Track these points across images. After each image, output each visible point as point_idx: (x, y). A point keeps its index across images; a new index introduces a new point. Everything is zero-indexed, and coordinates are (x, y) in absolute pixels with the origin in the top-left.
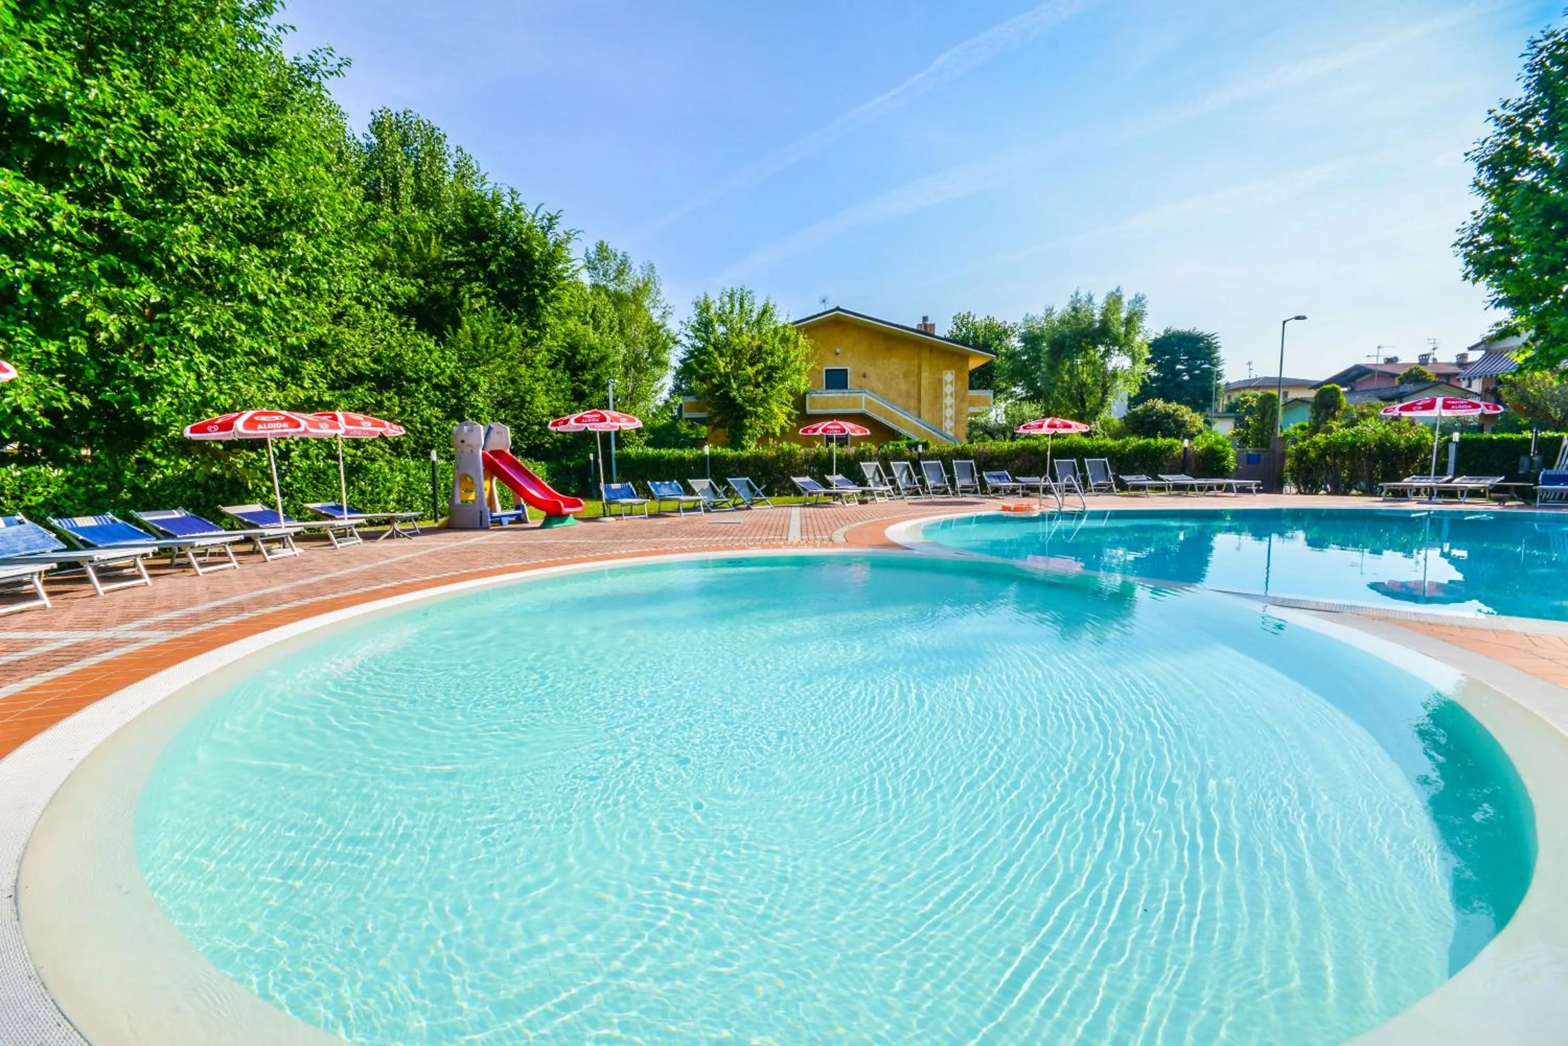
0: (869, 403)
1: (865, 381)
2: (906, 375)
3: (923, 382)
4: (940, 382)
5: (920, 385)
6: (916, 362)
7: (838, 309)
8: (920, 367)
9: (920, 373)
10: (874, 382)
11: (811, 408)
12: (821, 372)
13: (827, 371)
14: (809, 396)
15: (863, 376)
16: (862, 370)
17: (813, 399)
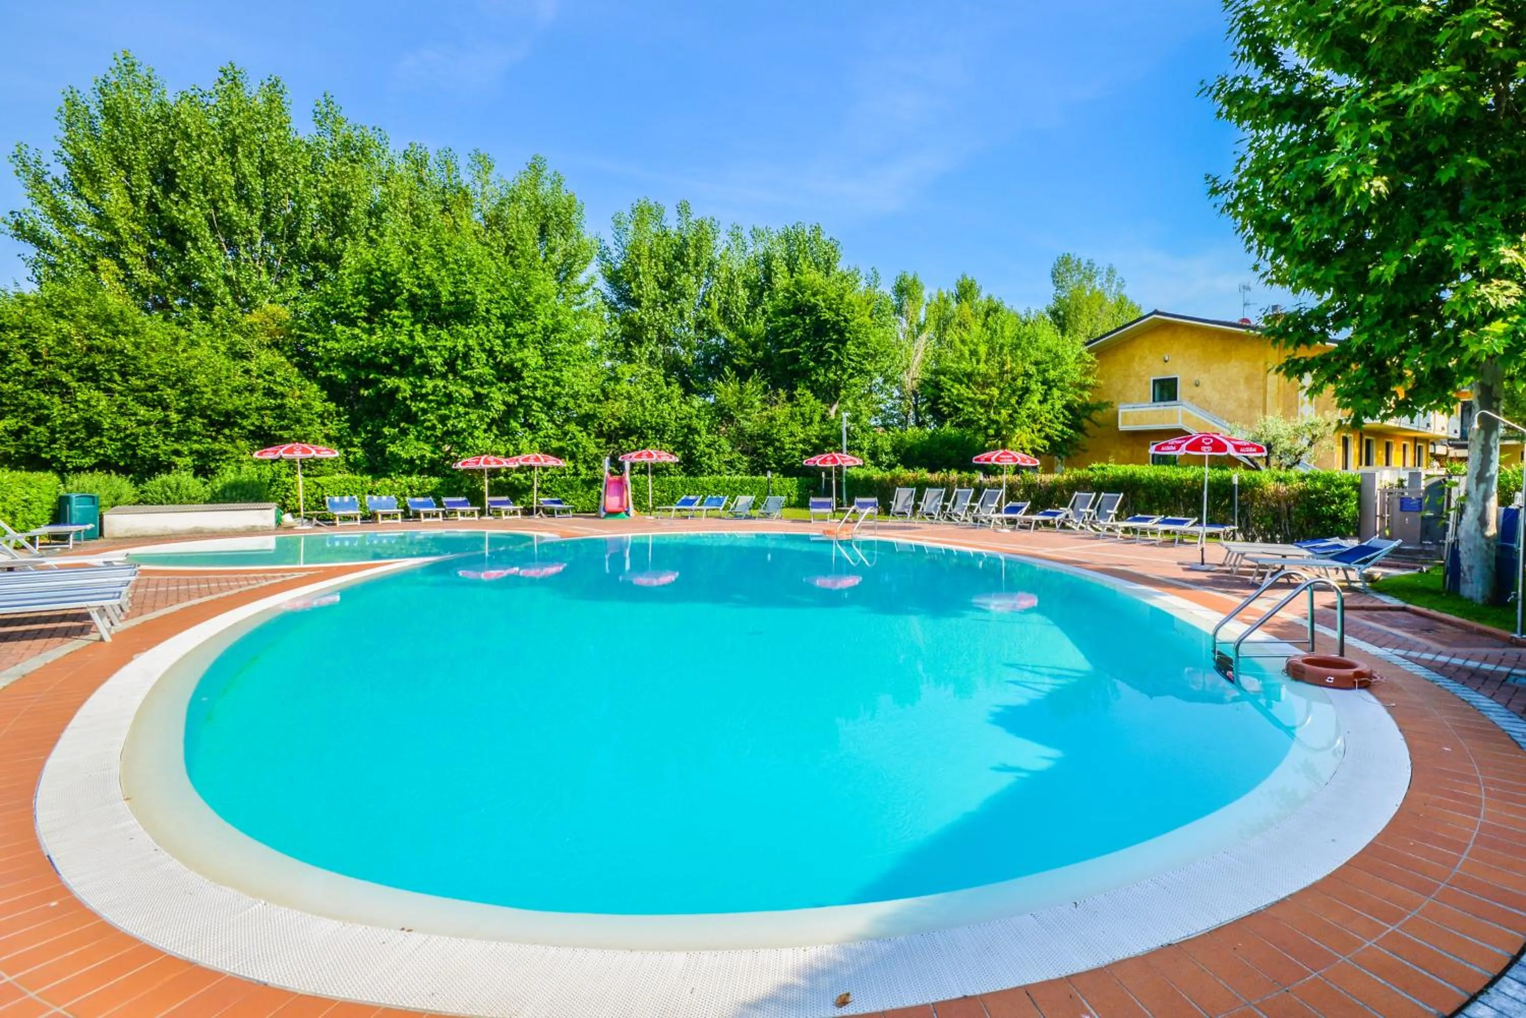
0: (1186, 417)
1: (1198, 390)
2: (1249, 382)
3: (1269, 387)
4: (1297, 388)
5: (1266, 392)
7: (1156, 312)
8: (1266, 369)
9: (1265, 377)
10: (1208, 391)
11: (1123, 424)
12: (1148, 383)
13: (1154, 381)
14: (1120, 411)
15: (1197, 385)
16: (1196, 377)
17: (1125, 414)
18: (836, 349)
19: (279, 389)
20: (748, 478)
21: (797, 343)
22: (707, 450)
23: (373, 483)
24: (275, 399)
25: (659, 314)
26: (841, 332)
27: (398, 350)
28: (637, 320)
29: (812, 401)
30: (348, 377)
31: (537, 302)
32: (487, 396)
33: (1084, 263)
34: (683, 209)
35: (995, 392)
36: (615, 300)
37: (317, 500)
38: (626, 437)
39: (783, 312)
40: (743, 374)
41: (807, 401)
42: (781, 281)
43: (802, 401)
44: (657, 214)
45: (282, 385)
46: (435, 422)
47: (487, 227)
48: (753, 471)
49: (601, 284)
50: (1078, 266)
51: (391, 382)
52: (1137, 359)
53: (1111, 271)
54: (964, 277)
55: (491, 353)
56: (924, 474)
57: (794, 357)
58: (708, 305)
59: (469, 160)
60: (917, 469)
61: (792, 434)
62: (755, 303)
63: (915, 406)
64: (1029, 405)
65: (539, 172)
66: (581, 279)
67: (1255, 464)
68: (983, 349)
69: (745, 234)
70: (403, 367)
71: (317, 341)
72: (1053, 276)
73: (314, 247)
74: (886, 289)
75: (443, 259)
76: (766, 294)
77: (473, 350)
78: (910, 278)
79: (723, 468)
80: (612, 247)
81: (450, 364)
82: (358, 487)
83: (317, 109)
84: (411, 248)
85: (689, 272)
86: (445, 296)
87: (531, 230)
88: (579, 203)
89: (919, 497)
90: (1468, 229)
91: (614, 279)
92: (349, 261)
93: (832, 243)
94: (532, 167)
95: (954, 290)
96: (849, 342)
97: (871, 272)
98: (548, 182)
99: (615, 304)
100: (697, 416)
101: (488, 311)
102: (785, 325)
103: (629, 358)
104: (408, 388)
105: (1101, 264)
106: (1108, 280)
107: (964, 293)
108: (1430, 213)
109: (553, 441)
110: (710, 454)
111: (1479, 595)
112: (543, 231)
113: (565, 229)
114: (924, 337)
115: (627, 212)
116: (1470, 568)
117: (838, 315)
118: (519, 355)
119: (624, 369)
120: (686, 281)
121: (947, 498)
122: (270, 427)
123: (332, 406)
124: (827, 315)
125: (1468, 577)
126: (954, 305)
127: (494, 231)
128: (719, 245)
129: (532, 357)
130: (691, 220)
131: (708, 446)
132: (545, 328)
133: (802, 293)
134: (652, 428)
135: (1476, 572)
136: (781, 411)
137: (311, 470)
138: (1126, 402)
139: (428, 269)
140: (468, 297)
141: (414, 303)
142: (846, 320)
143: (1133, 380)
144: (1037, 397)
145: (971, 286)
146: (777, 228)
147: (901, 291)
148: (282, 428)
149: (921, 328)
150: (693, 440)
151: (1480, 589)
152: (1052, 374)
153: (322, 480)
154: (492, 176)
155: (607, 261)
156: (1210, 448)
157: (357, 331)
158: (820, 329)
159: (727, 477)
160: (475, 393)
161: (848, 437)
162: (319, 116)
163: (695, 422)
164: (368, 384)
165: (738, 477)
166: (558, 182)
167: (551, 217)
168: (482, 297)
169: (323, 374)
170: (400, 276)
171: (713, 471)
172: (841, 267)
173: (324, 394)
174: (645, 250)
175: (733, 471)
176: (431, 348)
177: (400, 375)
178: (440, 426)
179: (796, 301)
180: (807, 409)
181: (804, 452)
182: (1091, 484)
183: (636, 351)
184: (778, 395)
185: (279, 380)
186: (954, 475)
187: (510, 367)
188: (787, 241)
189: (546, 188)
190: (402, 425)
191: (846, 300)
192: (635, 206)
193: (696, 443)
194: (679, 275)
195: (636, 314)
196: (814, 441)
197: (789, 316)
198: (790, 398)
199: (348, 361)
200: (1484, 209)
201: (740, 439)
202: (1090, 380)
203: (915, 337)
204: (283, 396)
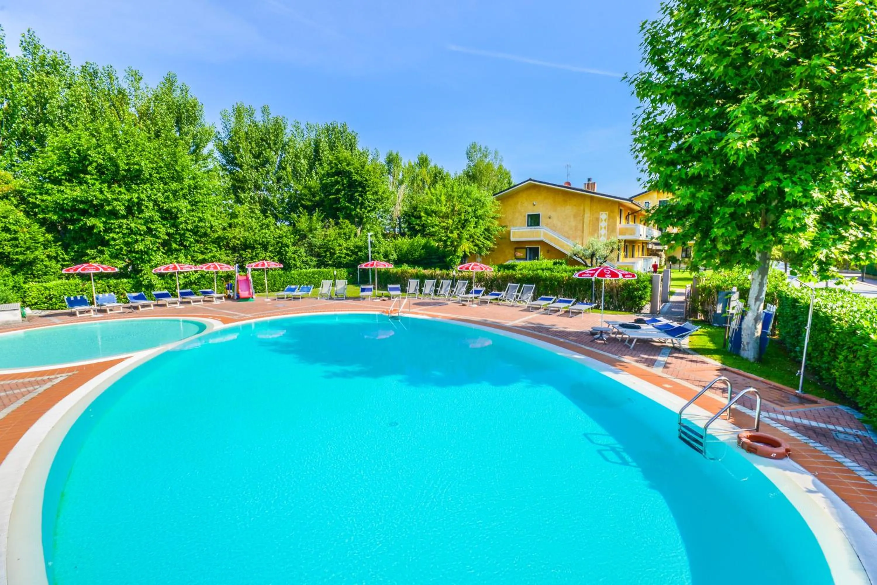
0: (545, 234)
1: (550, 220)
2: (575, 216)
3: (585, 220)
4: (598, 219)
5: (583, 222)
6: (582, 208)
7: (530, 180)
8: (584, 211)
9: (584, 215)
10: (555, 221)
11: (513, 237)
12: (525, 216)
13: (528, 215)
14: (512, 231)
15: (550, 218)
16: (549, 214)
17: (514, 232)
18: (361, 196)
19: (13, 227)
20: (316, 270)
21: (338, 191)
22: (293, 256)
23: (84, 285)
24: (10, 234)
25: (254, 174)
26: (364, 187)
27: (92, 200)
28: (241, 177)
29: (349, 226)
30: (59, 217)
31: (183, 170)
32: (156, 230)
33: (483, 148)
34: (265, 110)
35: (450, 221)
36: (224, 163)
37: (46, 298)
38: (244, 250)
39: (328, 175)
40: (310, 210)
41: (347, 226)
42: (327, 155)
43: (344, 226)
44: (251, 113)
45: (14, 225)
46: (123, 246)
47: (141, 118)
48: (319, 266)
49: (217, 154)
50: (480, 149)
51: (91, 221)
52: (519, 203)
53: (496, 152)
54: (422, 154)
55: (156, 203)
56: (421, 271)
57: (337, 200)
58: (284, 169)
59: (126, 74)
60: (416, 267)
61: (340, 245)
62: (311, 167)
63: (399, 224)
64: (468, 228)
65: (172, 84)
66: (205, 152)
67: (585, 262)
68: (443, 198)
69: (303, 126)
70: (96, 211)
71: (34, 194)
72: (467, 154)
73: (24, 130)
74: (382, 160)
75: (118, 142)
76: (317, 163)
77: (144, 200)
78: (394, 154)
79: (302, 265)
80: (221, 131)
81: (129, 210)
82: (73, 288)
83: (23, 39)
84: (95, 134)
85: (271, 148)
86: (122, 165)
87: (170, 121)
88: (200, 104)
89: (421, 285)
90: (794, 179)
91: (224, 152)
92: (51, 141)
93: (353, 134)
94: (168, 79)
95: (417, 160)
96: (368, 193)
97: (374, 151)
98: (179, 90)
99: (224, 165)
100: (286, 236)
101: (151, 175)
102: (332, 182)
103: (238, 201)
104: (101, 225)
105: (492, 149)
106: (495, 158)
107: (423, 162)
108: (768, 167)
109: (199, 255)
110: (294, 258)
111: (752, 357)
112: (178, 121)
113: (192, 119)
114: (403, 187)
115: (230, 111)
116: (748, 343)
117: (361, 177)
118: (175, 204)
119: (239, 209)
120: (270, 154)
121: (437, 286)
122: (9, 253)
123: (49, 236)
124: (355, 177)
125: (746, 348)
126: (417, 170)
127: (145, 121)
128: (288, 134)
129: (183, 205)
130: (270, 117)
131: (294, 253)
132: (189, 186)
133: (341, 164)
134: (260, 244)
135: (750, 346)
136: (332, 232)
137: (39, 278)
138: (514, 226)
139: (108, 147)
140: (136, 167)
141: (100, 170)
142: (366, 180)
143: (517, 214)
144: (473, 225)
145: (426, 160)
146: (321, 124)
147: (390, 161)
148: (17, 253)
149: (401, 182)
150: (285, 251)
151: (752, 354)
152: (480, 212)
153: (48, 285)
154: (142, 84)
155: (219, 139)
156: (610, 276)
157: (62, 188)
158: (352, 185)
159: (304, 270)
160: (147, 227)
161: (371, 247)
162: (24, 44)
163: (285, 240)
164: (73, 222)
165: (310, 270)
166: (185, 91)
167: (183, 113)
168: (146, 166)
169: (41, 216)
170: (89, 152)
171: (297, 268)
172: (359, 147)
173: (43, 229)
174: (242, 134)
175: (307, 267)
176: (116, 200)
177: (95, 216)
178: (125, 248)
179: (338, 168)
180: (347, 230)
181: (347, 254)
182: (515, 278)
183: (242, 195)
184: (329, 222)
185: (11, 221)
186: (438, 271)
187: (168, 211)
188: (328, 132)
189: (177, 94)
190: (99, 247)
191: (366, 169)
192: (235, 107)
193: (287, 252)
194: (265, 150)
195: (241, 173)
196: (352, 248)
197: (333, 176)
198: (337, 224)
199: (59, 208)
200: (801, 169)
201: (311, 249)
202: (499, 215)
203: (398, 187)
204: (16, 232)
